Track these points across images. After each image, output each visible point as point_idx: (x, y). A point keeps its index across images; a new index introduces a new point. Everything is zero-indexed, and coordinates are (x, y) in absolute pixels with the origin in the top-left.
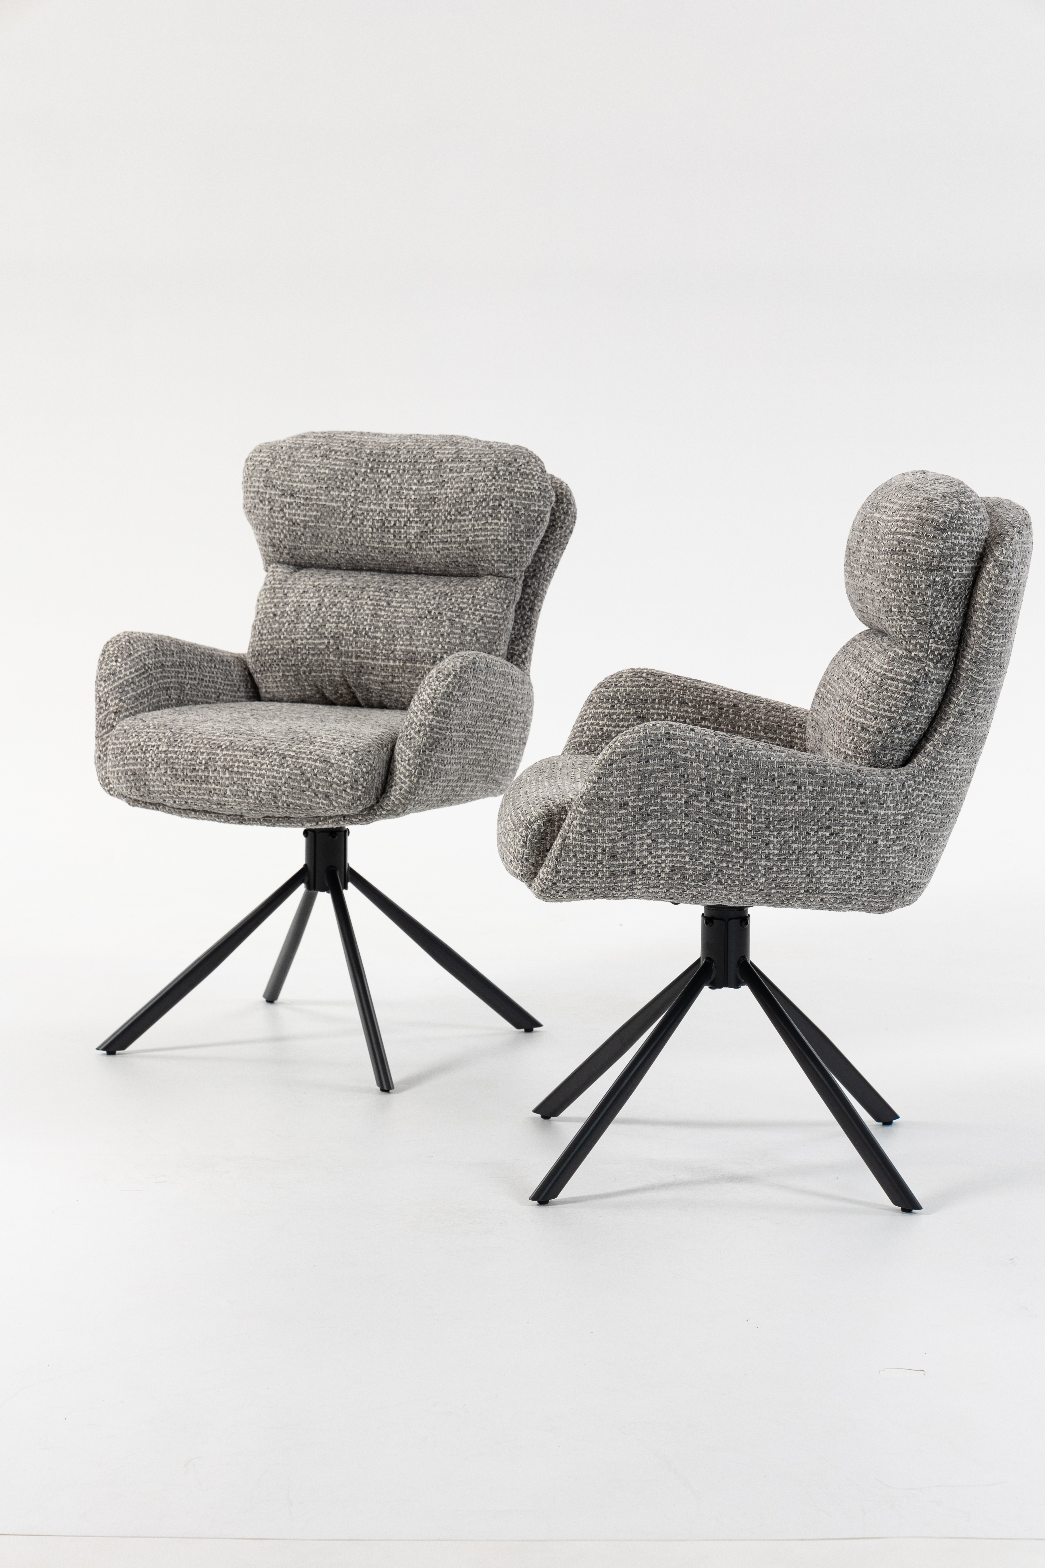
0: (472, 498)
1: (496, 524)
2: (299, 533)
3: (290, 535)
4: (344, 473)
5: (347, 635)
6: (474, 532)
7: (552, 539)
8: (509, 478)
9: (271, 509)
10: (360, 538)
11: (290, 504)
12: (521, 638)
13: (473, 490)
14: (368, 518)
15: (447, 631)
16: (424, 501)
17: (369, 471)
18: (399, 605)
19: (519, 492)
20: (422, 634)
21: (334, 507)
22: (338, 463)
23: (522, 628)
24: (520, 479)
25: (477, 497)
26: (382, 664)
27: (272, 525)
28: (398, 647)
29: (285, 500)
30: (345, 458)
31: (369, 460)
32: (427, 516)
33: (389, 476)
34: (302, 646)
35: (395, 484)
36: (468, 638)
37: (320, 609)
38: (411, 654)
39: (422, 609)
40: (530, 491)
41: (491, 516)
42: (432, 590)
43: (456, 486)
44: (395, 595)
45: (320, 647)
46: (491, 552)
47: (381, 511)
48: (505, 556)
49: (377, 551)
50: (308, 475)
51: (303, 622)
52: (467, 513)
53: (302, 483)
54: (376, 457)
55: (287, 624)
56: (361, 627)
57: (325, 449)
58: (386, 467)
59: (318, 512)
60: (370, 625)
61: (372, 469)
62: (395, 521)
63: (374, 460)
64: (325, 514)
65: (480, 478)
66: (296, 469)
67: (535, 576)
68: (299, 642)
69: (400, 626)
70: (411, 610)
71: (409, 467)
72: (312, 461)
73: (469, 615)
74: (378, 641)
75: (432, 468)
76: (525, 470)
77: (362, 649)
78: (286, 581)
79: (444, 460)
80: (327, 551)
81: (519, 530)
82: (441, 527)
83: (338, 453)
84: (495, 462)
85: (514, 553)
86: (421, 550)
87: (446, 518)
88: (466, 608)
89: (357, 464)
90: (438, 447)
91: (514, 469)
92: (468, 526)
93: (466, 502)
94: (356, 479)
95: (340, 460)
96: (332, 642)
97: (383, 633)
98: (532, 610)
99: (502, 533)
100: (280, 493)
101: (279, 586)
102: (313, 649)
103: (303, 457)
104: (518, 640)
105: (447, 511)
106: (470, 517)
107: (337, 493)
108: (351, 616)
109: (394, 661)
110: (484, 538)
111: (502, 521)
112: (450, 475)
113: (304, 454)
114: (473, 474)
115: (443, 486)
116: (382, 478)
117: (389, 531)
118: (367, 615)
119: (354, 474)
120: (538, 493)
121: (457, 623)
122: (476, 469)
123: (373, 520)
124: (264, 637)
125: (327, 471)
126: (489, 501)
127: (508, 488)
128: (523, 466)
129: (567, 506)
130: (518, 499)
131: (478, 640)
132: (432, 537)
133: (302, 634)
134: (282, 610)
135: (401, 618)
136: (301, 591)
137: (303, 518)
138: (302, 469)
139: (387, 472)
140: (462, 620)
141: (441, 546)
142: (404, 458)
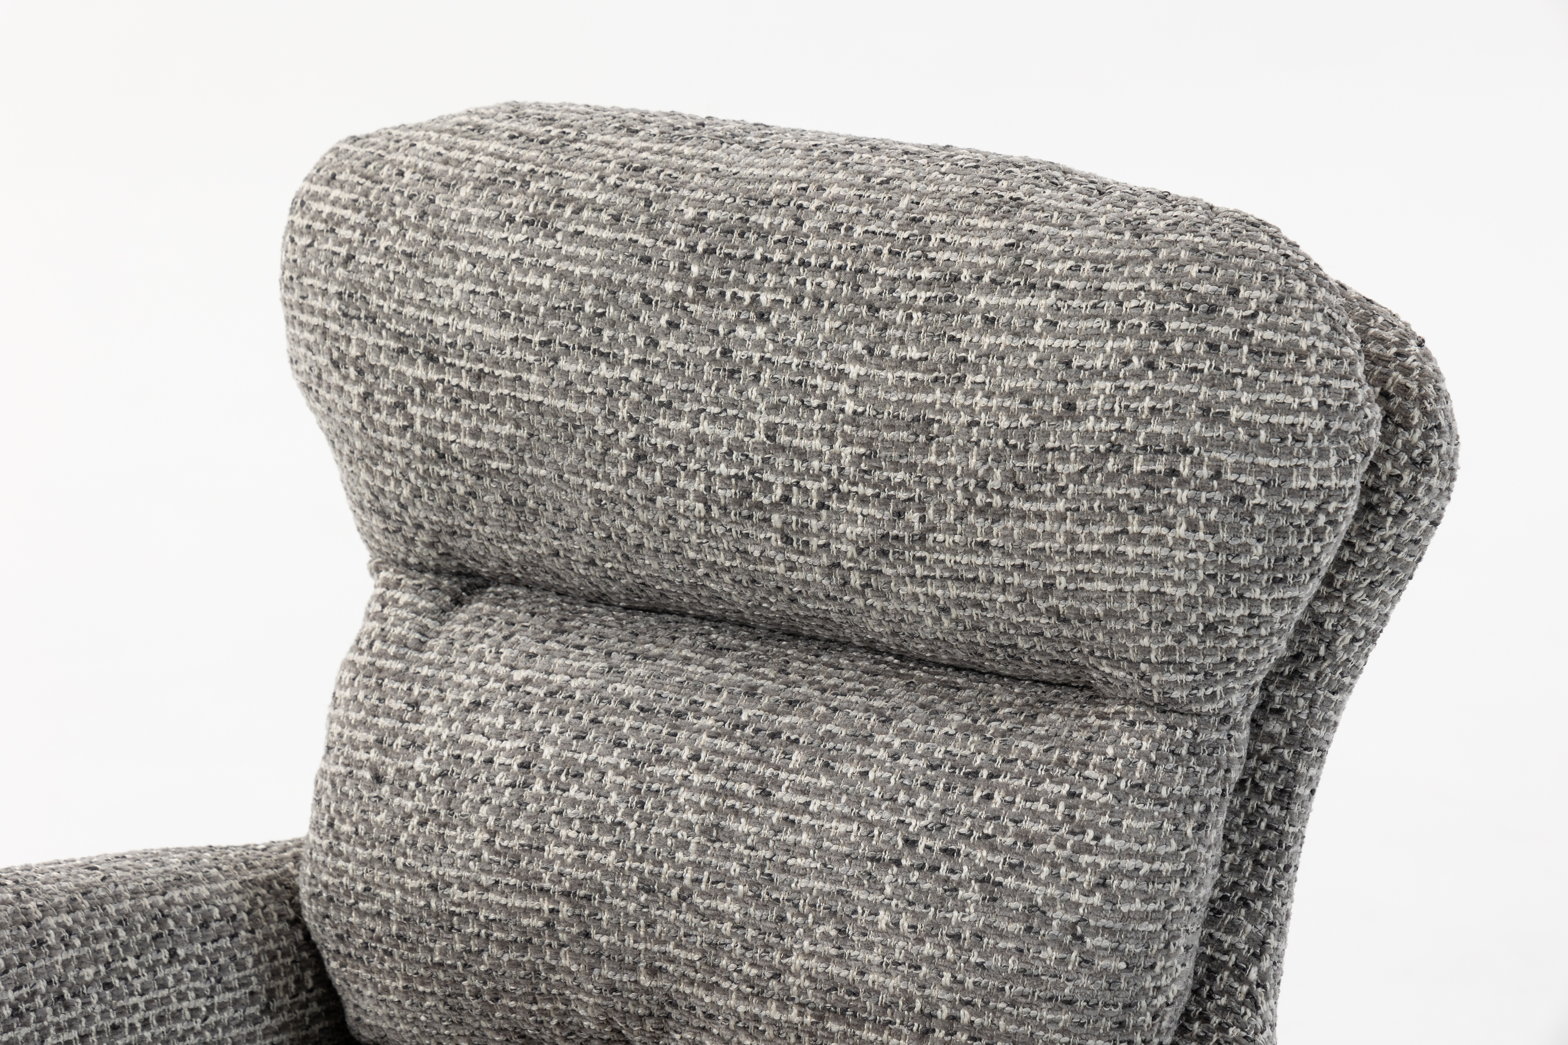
0: (1068, 435)
1: (1158, 540)
2: (461, 490)
3: (432, 491)
4: (603, 292)
5: (616, 891)
6: (1073, 560)
7: (1363, 554)
8: (1205, 366)
9: (366, 396)
10: (665, 531)
11: (427, 386)
12: (1244, 902)
13: (1070, 407)
14: (692, 466)
15: (972, 924)
16: (891, 427)
17: (690, 291)
18: (802, 799)
19: (1247, 424)
20: (882, 925)
21: (571, 418)
22: (583, 251)
23: (1248, 864)
24: (1251, 372)
25: (1087, 436)
26: (741, 1009)
27: (373, 451)
28: (796, 961)
29: (409, 372)
30: (606, 234)
31: (693, 249)
32: (902, 484)
33: (763, 317)
34: (464, 910)
35: (784, 348)
36: (1050, 954)
37: (526, 785)
38: (841, 992)
39: (885, 826)
40: (1290, 419)
41: (1139, 510)
42: (920, 748)
43: (1008, 384)
44: (787, 755)
45: (525, 922)
46: (1138, 633)
47: (737, 446)
48: (1190, 650)
49: (727, 578)
50: (485, 289)
51: (468, 825)
52: (1048, 488)
53: (462, 316)
54: (715, 235)
55: (415, 820)
56: (667, 870)
57: (542, 192)
58: (751, 279)
59: (518, 427)
60: (698, 867)
61: (700, 286)
62: (788, 487)
63: (710, 251)
64: (545, 436)
65: (1098, 363)
66: (443, 262)
67: (1296, 675)
68: (455, 893)
69: (803, 883)
70: (843, 827)
71: (837, 291)
72: (498, 235)
73: (1054, 866)
74: (727, 927)
75: (920, 302)
76: (1269, 335)
77: (670, 947)
78: (420, 646)
79: (965, 276)
80: (557, 554)
81: (1243, 561)
82: (951, 529)
83: (586, 214)
84: (1157, 297)
85: (1225, 637)
86: (881, 594)
87: (971, 499)
88: (1043, 839)
89: (648, 260)
90: (944, 218)
91: (1227, 330)
92: (1051, 535)
93: (1043, 449)
94: (644, 316)
95: (591, 242)
96: (565, 909)
97: (742, 901)
98: (1285, 796)
99: (1178, 574)
100: (393, 344)
101: (398, 666)
102: (503, 926)
103: (466, 219)
104: (1233, 908)
105: (974, 474)
106: (1061, 505)
107: (581, 367)
108: (632, 825)
109: (783, 1007)
110: (1110, 588)
111: (1181, 531)
112: (987, 341)
113: (470, 209)
114: (1073, 343)
115: (961, 380)
116: (738, 320)
117: (767, 520)
118: (689, 827)
119: (636, 298)
120: (1319, 424)
121: (1014, 893)
122: (1083, 324)
123: (710, 475)
124: (344, 847)
125: (546, 282)
126: (1130, 456)
127: (1205, 411)
128: (1262, 317)
129: (1425, 437)
130: (1245, 449)
131: (1086, 961)
132: (922, 560)
133: (466, 868)
134: (401, 764)
135: (806, 855)
136: (467, 699)
137: (471, 443)
138: (463, 265)
139: (755, 299)
140: (1029, 886)
141: (953, 591)
142: (821, 252)
